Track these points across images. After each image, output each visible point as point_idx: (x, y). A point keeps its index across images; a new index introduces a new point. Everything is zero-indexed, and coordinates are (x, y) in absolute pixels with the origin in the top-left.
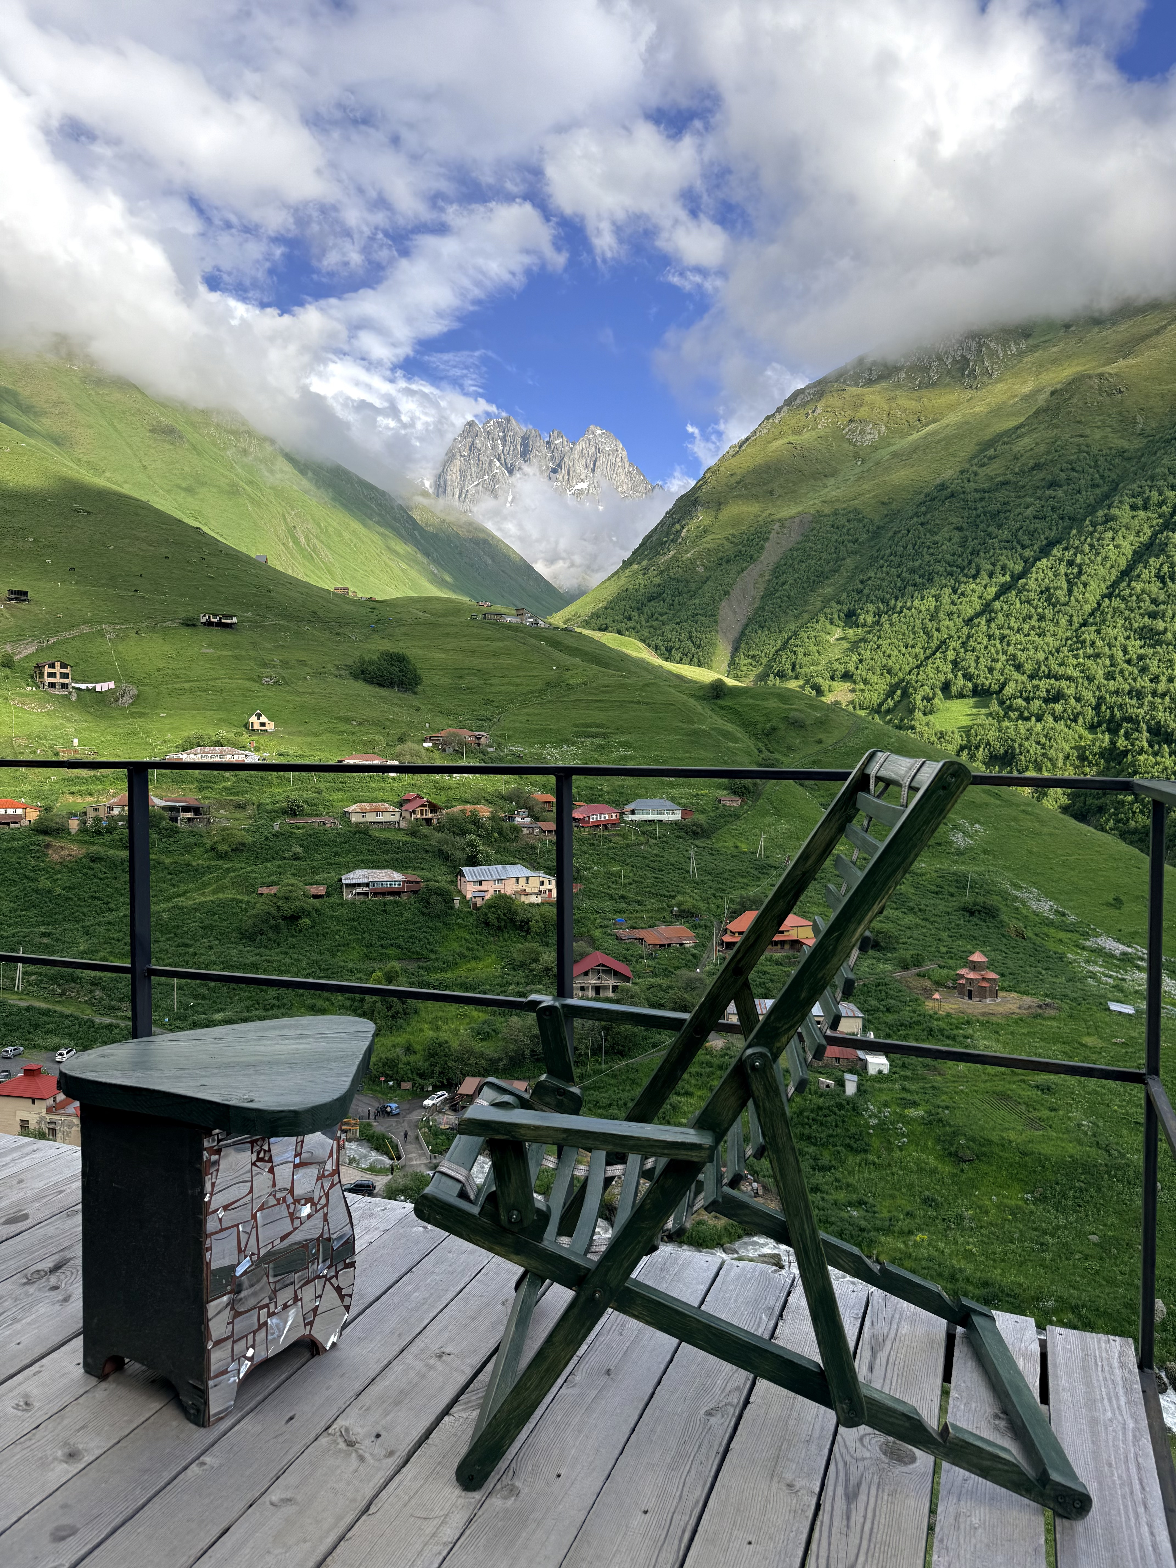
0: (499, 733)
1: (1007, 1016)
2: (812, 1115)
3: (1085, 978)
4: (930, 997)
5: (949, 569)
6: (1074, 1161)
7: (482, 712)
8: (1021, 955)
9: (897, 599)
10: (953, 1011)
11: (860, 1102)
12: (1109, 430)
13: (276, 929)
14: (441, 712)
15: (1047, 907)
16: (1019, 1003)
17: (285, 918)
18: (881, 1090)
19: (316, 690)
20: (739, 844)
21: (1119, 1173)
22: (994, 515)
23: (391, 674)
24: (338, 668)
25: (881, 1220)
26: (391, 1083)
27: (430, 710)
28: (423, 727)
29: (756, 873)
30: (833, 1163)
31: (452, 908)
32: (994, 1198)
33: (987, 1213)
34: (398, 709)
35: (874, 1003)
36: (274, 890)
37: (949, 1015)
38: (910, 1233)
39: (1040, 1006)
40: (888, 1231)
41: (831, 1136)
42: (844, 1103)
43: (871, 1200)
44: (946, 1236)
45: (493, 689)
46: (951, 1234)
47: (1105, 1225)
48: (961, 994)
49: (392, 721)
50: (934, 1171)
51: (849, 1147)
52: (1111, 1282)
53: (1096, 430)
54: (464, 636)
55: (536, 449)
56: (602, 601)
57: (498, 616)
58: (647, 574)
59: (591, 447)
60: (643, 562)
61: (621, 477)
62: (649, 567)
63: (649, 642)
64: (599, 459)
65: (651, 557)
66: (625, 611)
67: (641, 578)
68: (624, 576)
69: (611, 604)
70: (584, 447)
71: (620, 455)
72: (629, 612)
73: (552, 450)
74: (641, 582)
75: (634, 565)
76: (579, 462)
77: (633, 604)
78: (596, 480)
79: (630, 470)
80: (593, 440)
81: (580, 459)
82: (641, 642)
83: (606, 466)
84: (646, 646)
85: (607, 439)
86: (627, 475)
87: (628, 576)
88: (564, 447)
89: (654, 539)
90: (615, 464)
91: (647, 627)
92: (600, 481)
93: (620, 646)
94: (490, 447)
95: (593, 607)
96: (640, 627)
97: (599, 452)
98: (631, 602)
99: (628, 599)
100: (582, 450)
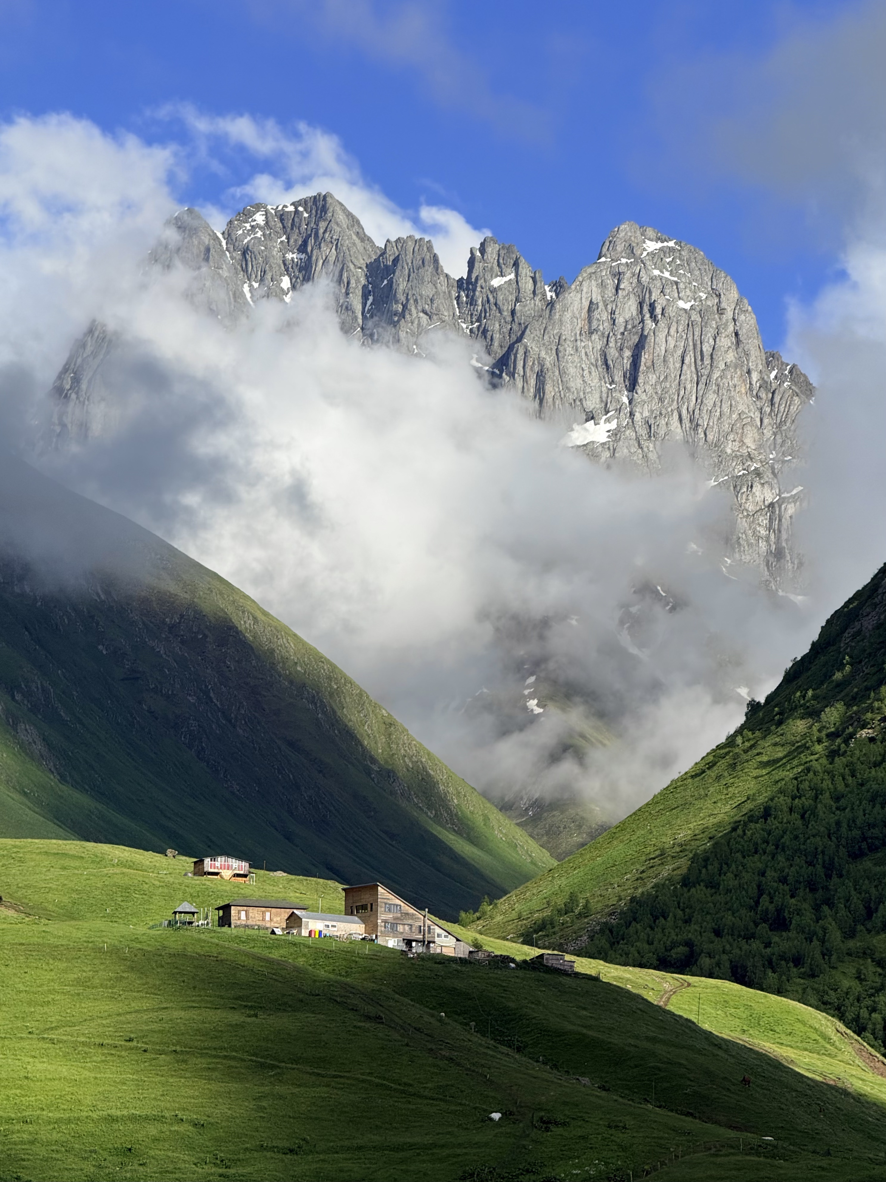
54: (147, 993)
55: (420, 308)
56: (673, 857)
57: (277, 915)
58: (845, 752)
59: (624, 298)
60: (827, 710)
61: (733, 403)
62: (851, 729)
63: (858, 1016)
64: (653, 340)
65: (856, 690)
66: (762, 895)
67: (819, 768)
68: (753, 763)
69: (705, 867)
70: (597, 297)
71: (731, 328)
72: (776, 898)
73: (480, 308)
74: (824, 785)
75: (792, 723)
76: (577, 350)
77: (791, 865)
78: (642, 414)
79: (769, 377)
80: (628, 274)
81: (581, 341)
82: (827, 1013)
83: (678, 365)
84: (849, 1031)
85: (681, 271)
86: (758, 397)
87: (769, 761)
88: (523, 300)
89: (865, 624)
90: (712, 358)
91: (849, 954)
92: (655, 417)
93: (745, 1028)
94: (249, 300)
95: (637, 880)
96: (823, 955)
97: (651, 317)
98: (788, 859)
99: (771, 848)
100: (590, 310)
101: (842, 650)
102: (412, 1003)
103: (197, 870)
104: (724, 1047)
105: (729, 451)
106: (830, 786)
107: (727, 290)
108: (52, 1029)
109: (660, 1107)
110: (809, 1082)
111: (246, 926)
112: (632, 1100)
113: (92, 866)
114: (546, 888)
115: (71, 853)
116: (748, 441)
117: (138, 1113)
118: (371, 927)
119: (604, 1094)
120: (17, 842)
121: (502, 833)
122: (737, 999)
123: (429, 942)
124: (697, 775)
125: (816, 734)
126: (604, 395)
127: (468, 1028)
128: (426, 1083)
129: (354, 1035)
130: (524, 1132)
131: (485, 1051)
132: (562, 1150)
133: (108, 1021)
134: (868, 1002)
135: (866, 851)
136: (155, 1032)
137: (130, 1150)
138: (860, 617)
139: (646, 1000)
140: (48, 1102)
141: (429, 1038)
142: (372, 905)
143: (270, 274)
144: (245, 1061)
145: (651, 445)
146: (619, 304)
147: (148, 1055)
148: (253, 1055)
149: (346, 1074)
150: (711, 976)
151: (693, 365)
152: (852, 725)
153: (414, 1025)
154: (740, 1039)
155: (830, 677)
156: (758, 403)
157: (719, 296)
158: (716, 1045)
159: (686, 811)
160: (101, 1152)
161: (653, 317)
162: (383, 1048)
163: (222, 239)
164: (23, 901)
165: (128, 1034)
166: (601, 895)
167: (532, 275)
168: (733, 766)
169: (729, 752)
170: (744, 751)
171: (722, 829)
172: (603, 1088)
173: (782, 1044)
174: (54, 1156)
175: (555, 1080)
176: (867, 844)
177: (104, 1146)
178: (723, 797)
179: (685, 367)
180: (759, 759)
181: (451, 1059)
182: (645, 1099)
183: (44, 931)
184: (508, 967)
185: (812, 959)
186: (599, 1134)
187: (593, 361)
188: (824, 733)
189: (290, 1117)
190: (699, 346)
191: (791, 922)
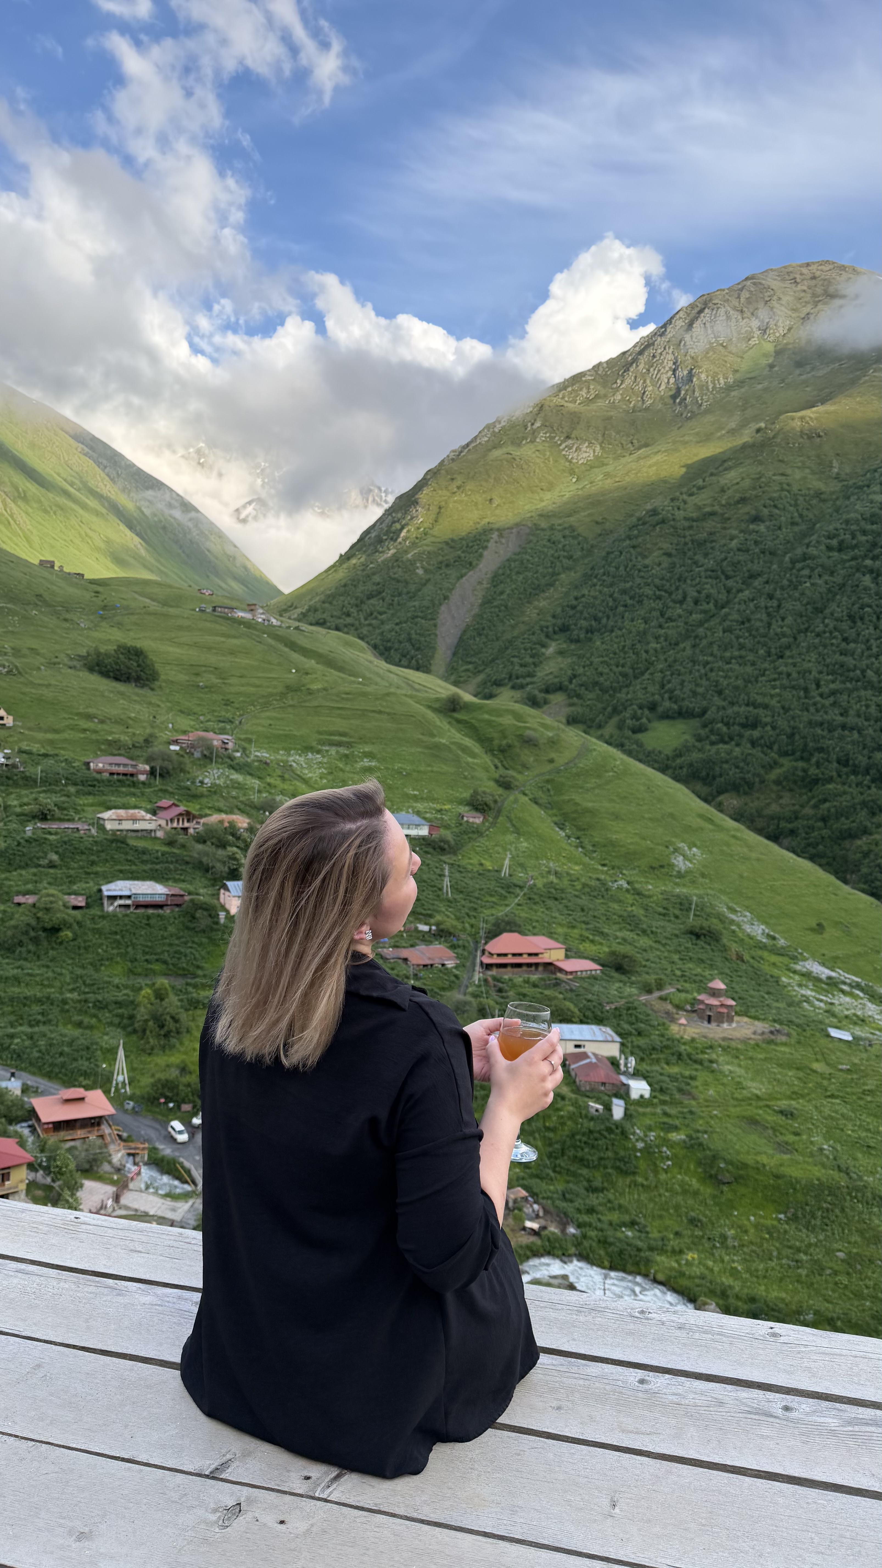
0: (243, 736)
1: (745, 1041)
2: (584, 1139)
3: (801, 1002)
4: (673, 1020)
5: (658, 593)
6: (821, 1184)
7: (223, 713)
8: (744, 979)
9: (608, 617)
10: (696, 1036)
11: (627, 1126)
12: (807, 471)
13: (36, 941)
14: (182, 712)
15: (760, 931)
16: (752, 1029)
17: (45, 930)
18: (644, 1114)
19: (53, 682)
20: (483, 862)
21: (859, 1195)
22: (701, 544)
23: (129, 668)
24: (71, 659)
25: (655, 1240)
26: (171, 1105)
27: (170, 709)
28: (167, 728)
29: (503, 892)
30: (606, 1184)
31: (217, 923)
32: (752, 1218)
33: (746, 1232)
34: (137, 707)
35: (626, 1026)
36: (31, 899)
37: (693, 1040)
38: (681, 1252)
39: (772, 1032)
40: (662, 1251)
41: (601, 1159)
42: (613, 1127)
43: (642, 1221)
44: (713, 1255)
45: (233, 689)
46: (717, 1253)
47: (849, 1243)
48: (701, 1018)
49: (134, 720)
50: (696, 1193)
51: (618, 1169)
52: (859, 1295)
53: (797, 470)
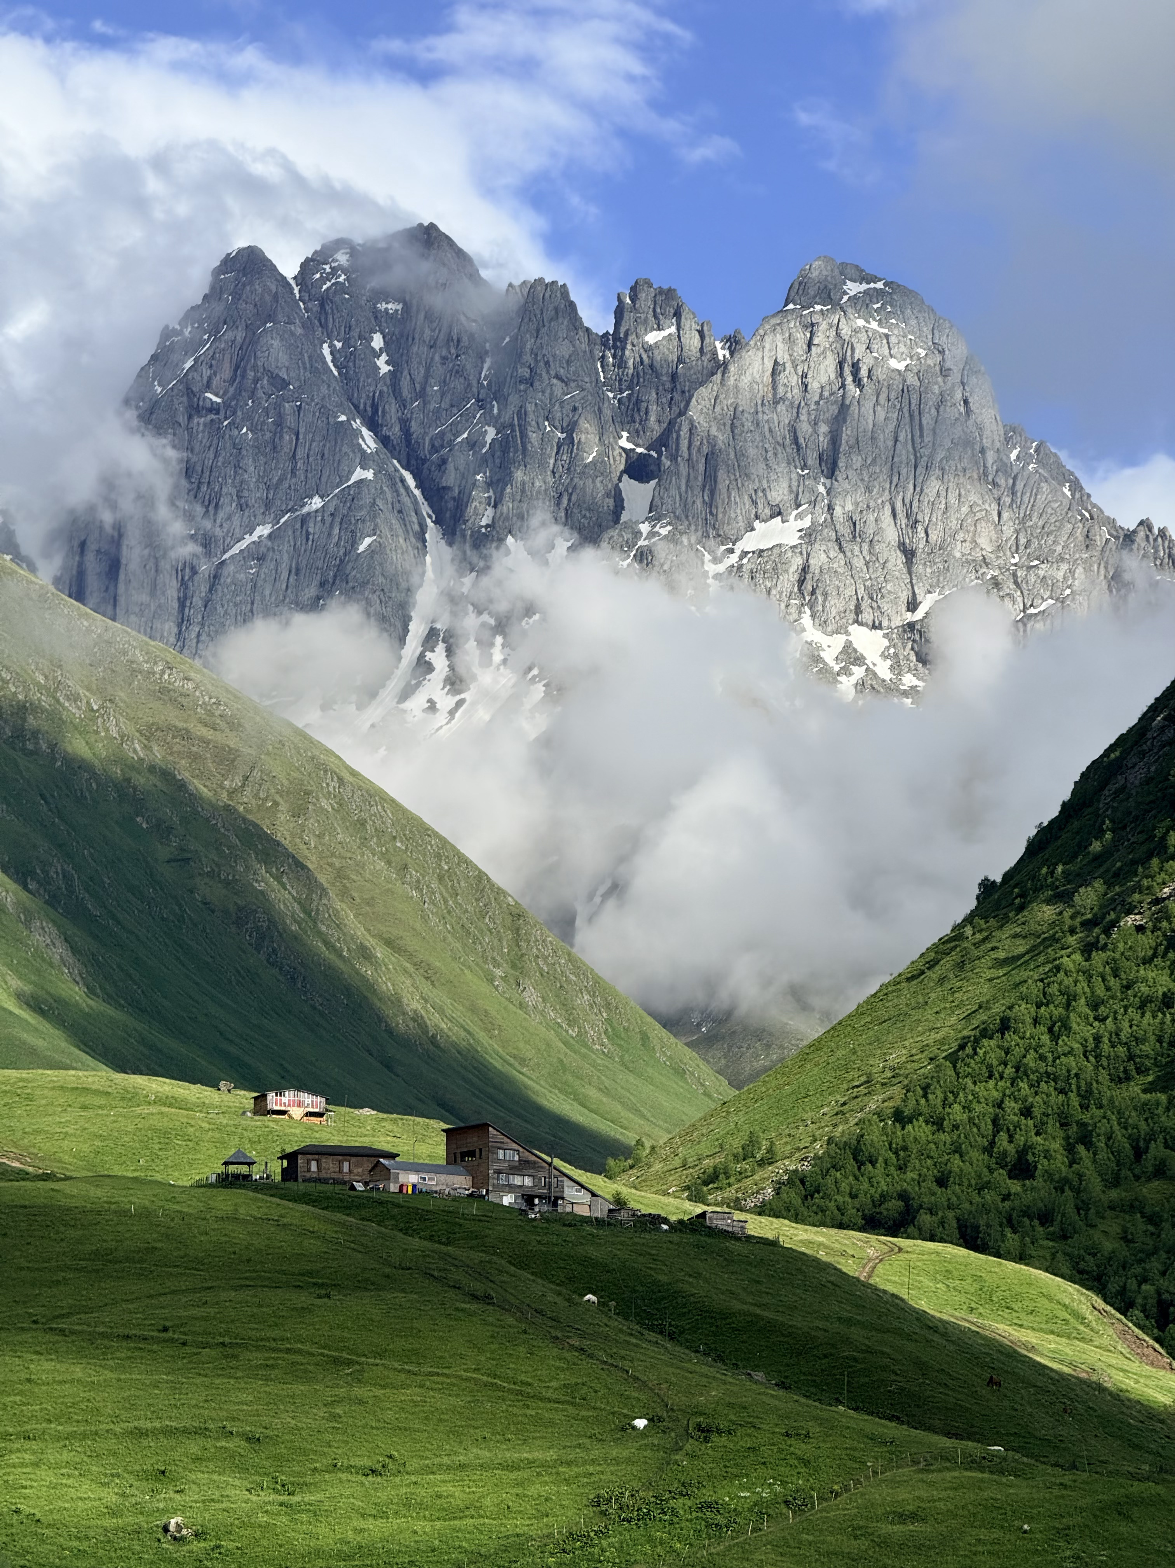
54: (186, 1268)
55: (553, 373)
56: (883, 1084)
57: (358, 1165)
58: (1106, 945)
59: (819, 356)
60: (1082, 890)
61: (963, 492)
62: (1113, 916)
63: (1124, 1288)
64: (857, 411)
65: (1119, 864)
66: (998, 1132)
67: (1071, 966)
68: (987, 961)
69: (925, 1096)
70: (783, 356)
71: (958, 395)
72: (1017, 1136)
73: (631, 371)
74: (1079, 989)
75: (1036, 908)
76: (758, 425)
77: (1036, 1093)
78: (843, 507)
79: (1009, 458)
80: (824, 326)
81: (764, 413)
82: (1082, 1286)
83: (890, 443)
84: (1108, 1308)
85: (893, 321)
86: (994, 484)
87: (1007, 959)
88: (688, 360)
89: (1131, 778)
90: (935, 433)
91: (1112, 1208)
92: (861, 512)
93: (973, 1305)
94: (331, 365)
95: (837, 1114)
96: (1078, 1209)
97: (854, 381)
98: (1031, 1086)
99: (1009, 1071)
100: (774, 373)
101: (1101, 812)
102: (532, 1278)
103: (258, 1107)
104: (941, 1329)
105: (958, 555)
106: (1087, 990)
107: (952, 344)
108: (62, 1316)
109: (856, 1409)
110: (1053, 1375)
111: (318, 1180)
112: (820, 1401)
113: (121, 1103)
114: (718, 1126)
115: (94, 1087)
116: (983, 541)
117: (173, 1424)
118: (480, 1179)
119: (781, 1393)
120: (24, 1074)
121: (665, 1055)
122: (963, 1267)
123: (557, 1198)
124: (913, 978)
125: (1068, 922)
126: (795, 484)
127: (606, 1309)
128: (550, 1381)
129: (456, 1320)
130: (677, 1443)
131: (627, 1338)
132: (725, 1467)
133: (135, 1305)
134: (1138, 1270)
135: (1134, 1073)
136: (197, 1319)
137: (163, 1472)
138: (1124, 768)
139: (840, 1271)
140: (57, 1411)
141: (554, 1323)
142: (481, 1150)
143: (358, 330)
144: (314, 1355)
145: (856, 548)
146: (812, 364)
147: (188, 1350)
148: (324, 1348)
149: (446, 1371)
150: (932, 1239)
151: (910, 442)
152: (1114, 910)
153: (534, 1306)
154: (966, 1320)
155: (1086, 847)
156: (995, 491)
157: (942, 352)
158: (931, 1328)
159: (899, 1025)
160: (126, 1475)
161: (857, 381)
162: (492, 1336)
163: (294, 286)
164: (32, 1150)
165: (162, 1322)
166: (789, 1135)
167: (699, 328)
168: (960, 966)
169: (956, 947)
170: (974, 944)
171: (947, 1047)
172: (782, 1385)
173: (1021, 1326)
174: (64, 1481)
175: (718, 1375)
176: (1135, 1063)
177: (130, 1468)
178: (948, 1005)
179: (899, 445)
180: (994, 955)
181: (582, 1349)
182: (837, 1399)
183: (52, 1190)
184: (659, 1229)
185: (1063, 1215)
186: (774, 1445)
187: (779, 439)
188: (1079, 920)
189: (372, 1428)
190: (917, 418)
191: (1036, 1167)
